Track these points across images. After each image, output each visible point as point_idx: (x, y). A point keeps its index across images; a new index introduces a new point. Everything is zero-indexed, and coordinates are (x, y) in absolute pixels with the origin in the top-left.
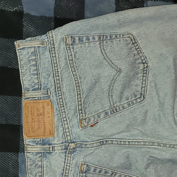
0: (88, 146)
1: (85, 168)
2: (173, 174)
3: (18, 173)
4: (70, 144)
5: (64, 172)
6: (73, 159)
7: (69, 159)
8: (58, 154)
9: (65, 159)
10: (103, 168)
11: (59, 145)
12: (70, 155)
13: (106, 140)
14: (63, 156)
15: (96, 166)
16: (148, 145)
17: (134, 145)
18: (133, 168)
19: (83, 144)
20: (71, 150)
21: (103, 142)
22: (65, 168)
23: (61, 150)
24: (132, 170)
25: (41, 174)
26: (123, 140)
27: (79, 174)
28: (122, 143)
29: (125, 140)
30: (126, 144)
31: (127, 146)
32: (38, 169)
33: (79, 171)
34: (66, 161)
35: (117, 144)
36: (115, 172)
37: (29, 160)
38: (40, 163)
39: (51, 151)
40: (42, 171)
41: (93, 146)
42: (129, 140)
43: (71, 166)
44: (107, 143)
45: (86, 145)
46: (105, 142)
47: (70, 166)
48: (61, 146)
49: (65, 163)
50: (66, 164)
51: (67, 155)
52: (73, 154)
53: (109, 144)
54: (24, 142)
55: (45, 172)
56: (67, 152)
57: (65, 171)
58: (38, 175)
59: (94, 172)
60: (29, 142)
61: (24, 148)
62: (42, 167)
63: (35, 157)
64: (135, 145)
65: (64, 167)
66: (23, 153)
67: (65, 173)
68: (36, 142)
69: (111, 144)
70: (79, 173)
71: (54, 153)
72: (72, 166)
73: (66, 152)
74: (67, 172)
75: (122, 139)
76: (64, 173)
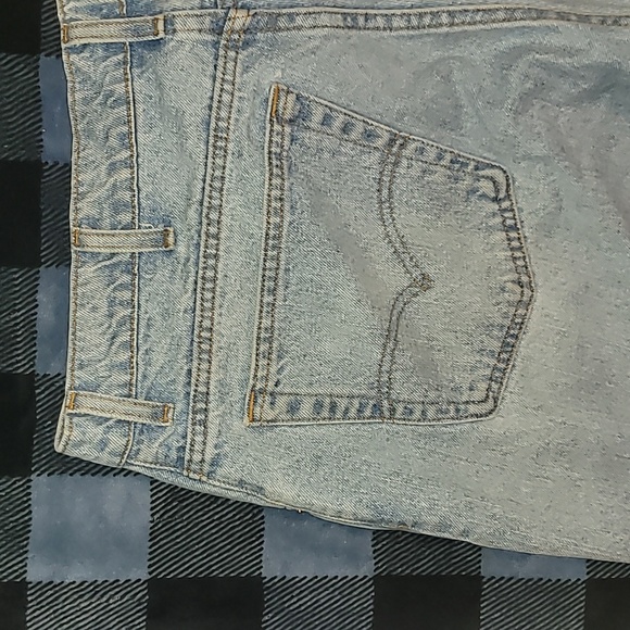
0: (299, 21)
1: (290, 105)
2: (614, 149)
3: (41, 133)
4: (232, 13)
5: (214, 114)
6: (246, 70)
7: (230, 65)
8: (187, 48)
9: (215, 66)
10: (358, 116)
11: (191, 12)
12: (232, 54)
13: (364, 11)
14: (208, 55)
15: (329, 104)
16: (521, 19)
17: (469, 24)
18: (469, 125)
19: (279, 15)
20: (236, 37)
21: (355, 17)
22: (216, 97)
23: (200, 31)
24: (462, 135)
25: (125, 129)
26: (428, 10)
27: (268, 126)
28: (427, 20)
29: (435, 10)
30: (441, 25)
31: (445, 29)
32: (116, 110)
33: (268, 116)
34: (219, 74)
35: (408, 28)
36: (403, 138)
37: (80, 83)
38: (120, 88)
39: (161, 35)
40: (129, 116)
41: (319, 23)
42: (451, 8)
43: (237, 94)
44: (371, 24)
45: (291, 17)
46: (361, 21)
47: (232, 94)
48: (197, 16)
49: (214, 81)
50: (218, 85)
51: (222, 52)
52: (245, 53)
53: (378, 28)
54: (59, 11)
55: (140, 121)
56: (223, 42)
57: (214, 109)
58: (114, 132)
59: (323, 124)
60: (77, 10)
61: (59, 32)
62: (128, 101)
63: (102, 66)
64: (475, 23)
65: (212, 98)
66: (53, 57)
67: (218, 119)
68: (102, 10)
69: (385, 29)
70: (267, 122)
71: (171, 44)
72: (241, 94)
73: (218, 42)
74: (223, 114)
75: (427, 6)
76: (213, 121)
